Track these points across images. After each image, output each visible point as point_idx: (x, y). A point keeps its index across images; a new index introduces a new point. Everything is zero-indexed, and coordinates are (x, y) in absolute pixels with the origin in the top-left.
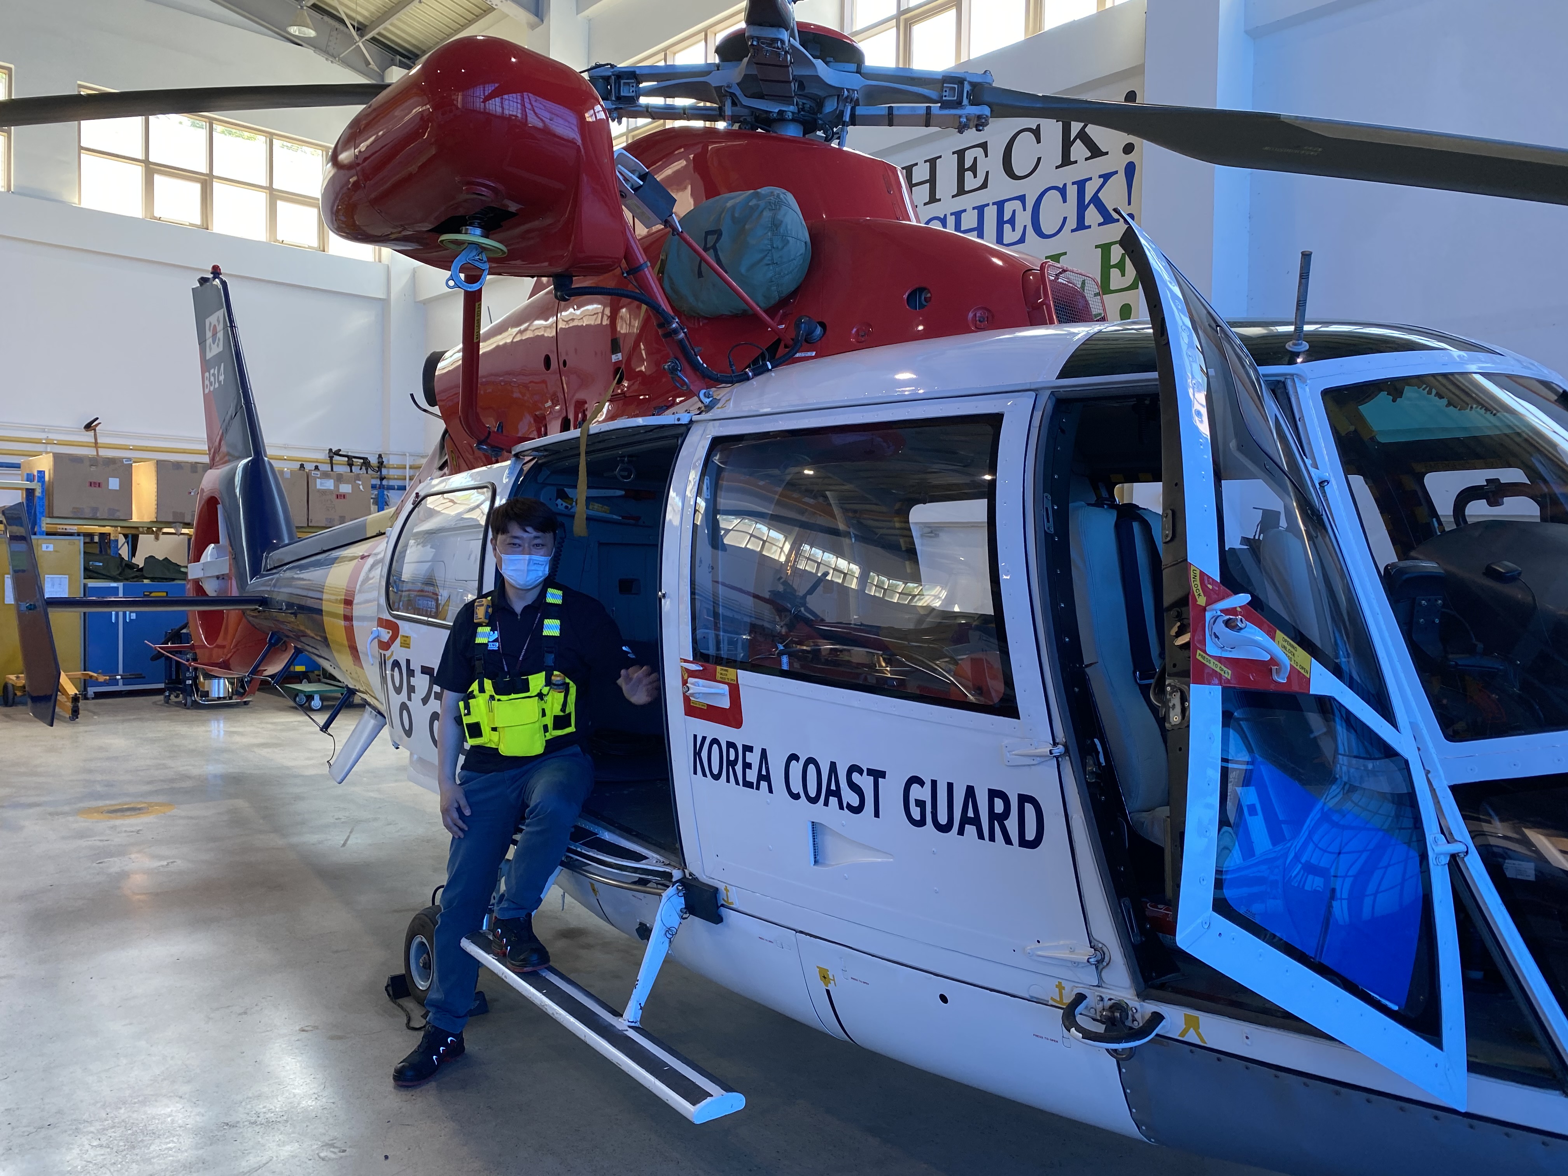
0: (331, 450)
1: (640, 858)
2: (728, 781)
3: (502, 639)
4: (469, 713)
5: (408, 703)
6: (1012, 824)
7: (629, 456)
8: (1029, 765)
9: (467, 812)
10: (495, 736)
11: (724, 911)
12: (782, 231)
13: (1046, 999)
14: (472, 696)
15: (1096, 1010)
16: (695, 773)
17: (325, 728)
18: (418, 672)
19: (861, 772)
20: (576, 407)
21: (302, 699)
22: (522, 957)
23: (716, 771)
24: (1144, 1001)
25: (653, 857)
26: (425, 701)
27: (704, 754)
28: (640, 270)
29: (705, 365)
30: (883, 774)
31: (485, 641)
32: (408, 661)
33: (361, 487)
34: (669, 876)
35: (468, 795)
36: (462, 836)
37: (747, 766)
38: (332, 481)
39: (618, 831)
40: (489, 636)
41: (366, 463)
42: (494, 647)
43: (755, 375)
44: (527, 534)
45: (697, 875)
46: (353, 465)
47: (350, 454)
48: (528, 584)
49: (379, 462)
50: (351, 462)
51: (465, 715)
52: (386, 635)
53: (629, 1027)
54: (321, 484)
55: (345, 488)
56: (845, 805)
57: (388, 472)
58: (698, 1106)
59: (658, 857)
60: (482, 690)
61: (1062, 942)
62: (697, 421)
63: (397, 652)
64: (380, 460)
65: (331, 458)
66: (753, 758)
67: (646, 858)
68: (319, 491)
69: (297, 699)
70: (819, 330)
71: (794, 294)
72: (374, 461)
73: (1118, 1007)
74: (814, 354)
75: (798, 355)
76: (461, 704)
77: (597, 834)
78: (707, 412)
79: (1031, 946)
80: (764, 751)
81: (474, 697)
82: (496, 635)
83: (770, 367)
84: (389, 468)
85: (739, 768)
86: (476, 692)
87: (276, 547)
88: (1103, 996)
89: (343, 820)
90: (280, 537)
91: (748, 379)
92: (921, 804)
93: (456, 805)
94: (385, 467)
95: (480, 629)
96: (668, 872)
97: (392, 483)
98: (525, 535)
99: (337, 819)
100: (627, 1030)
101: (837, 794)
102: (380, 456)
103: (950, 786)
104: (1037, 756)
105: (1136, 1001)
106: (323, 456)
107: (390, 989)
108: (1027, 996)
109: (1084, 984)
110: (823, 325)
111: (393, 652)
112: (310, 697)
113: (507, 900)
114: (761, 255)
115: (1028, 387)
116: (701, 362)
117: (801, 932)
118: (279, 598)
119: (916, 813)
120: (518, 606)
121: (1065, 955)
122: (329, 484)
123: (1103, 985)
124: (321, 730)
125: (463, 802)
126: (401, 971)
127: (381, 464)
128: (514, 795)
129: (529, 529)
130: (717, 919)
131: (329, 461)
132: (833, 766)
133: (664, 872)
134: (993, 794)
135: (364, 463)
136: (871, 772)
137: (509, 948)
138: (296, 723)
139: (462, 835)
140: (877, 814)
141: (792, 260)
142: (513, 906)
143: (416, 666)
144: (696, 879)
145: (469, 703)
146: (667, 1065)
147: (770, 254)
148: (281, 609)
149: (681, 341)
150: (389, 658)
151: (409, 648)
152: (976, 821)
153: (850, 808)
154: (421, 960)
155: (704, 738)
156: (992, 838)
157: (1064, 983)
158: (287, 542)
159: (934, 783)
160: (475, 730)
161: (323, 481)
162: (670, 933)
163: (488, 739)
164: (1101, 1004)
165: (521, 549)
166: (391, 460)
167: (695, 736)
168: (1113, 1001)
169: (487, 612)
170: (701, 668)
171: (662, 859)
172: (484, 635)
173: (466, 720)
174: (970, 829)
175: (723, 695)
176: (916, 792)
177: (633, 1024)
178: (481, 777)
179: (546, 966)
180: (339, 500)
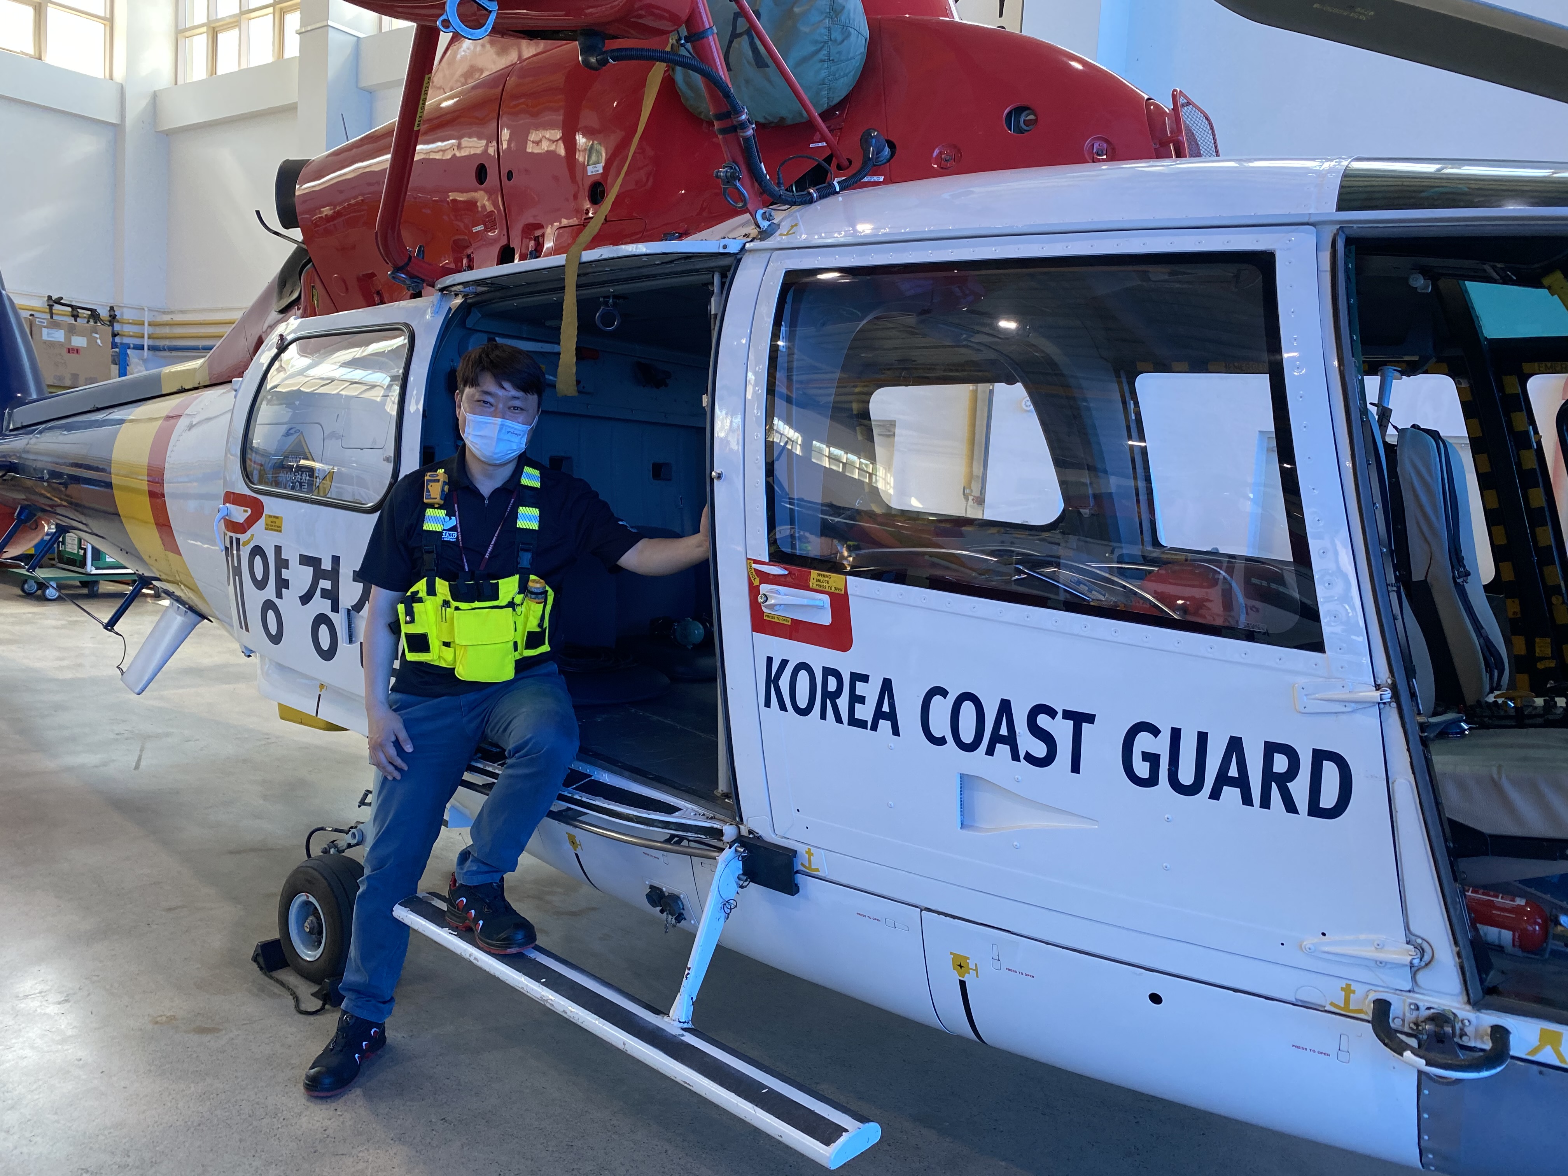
0: (50, 297)
1: (671, 809)
2: (823, 716)
3: (464, 527)
4: (412, 621)
5: (277, 601)
6: (1300, 788)
7: (616, 297)
8: (1336, 713)
9: (409, 748)
10: (448, 654)
11: (800, 879)
12: (843, 18)
13: (1323, 1004)
14: (415, 598)
15: (1403, 1020)
16: (768, 704)
17: (110, 625)
18: (294, 562)
19: (1052, 713)
20: (523, 231)
21: (31, 586)
22: (503, 935)
23: (802, 703)
24: (1479, 1010)
25: (687, 808)
26: (306, 599)
27: (784, 683)
28: (704, 38)
29: (768, 177)
30: (1090, 718)
31: (438, 528)
32: (278, 549)
33: (99, 341)
34: (718, 834)
35: (408, 725)
36: (399, 778)
37: (856, 699)
38: (62, 332)
39: (627, 773)
40: (444, 522)
41: (94, 315)
42: (451, 537)
43: (821, 197)
44: (503, 391)
45: (761, 833)
46: (78, 316)
47: (74, 303)
48: (496, 456)
49: (110, 316)
50: (75, 313)
51: (407, 623)
52: (240, 514)
53: (684, 1029)
54: (48, 334)
55: (79, 341)
56: (1022, 755)
57: (122, 327)
58: (833, 1146)
59: (695, 808)
60: (431, 591)
61: (1362, 937)
62: (750, 251)
63: (259, 535)
64: (112, 313)
65: (51, 306)
66: (870, 691)
67: (678, 809)
68: (45, 342)
69: (26, 586)
70: (887, 151)
71: (841, 105)
72: (104, 313)
73: (1440, 1018)
74: (881, 179)
75: (866, 179)
76: (401, 608)
77: (591, 776)
78: (761, 239)
79: (1311, 940)
80: (887, 685)
81: (420, 600)
82: (453, 521)
83: (838, 190)
84: (123, 323)
85: (843, 702)
86: (423, 594)
87: (22, 403)
88: (1420, 1004)
89: (126, 735)
90: (25, 390)
91: (811, 201)
92: (1152, 759)
93: (393, 739)
94: (118, 322)
95: (429, 512)
96: (717, 829)
97: (126, 340)
98: (500, 393)
99: (117, 734)
100: (683, 1035)
101: (1011, 740)
102: (112, 308)
103: (1202, 738)
104: (1352, 702)
105: (1469, 1011)
106: (40, 303)
107: (260, 959)
108: (1293, 1000)
109: (1387, 987)
110: (892, 146)
111: (252, 535)
112: (42, 585)
113: (476, 860)
114: (813, 48)
115: (1306, 220)
116: (765, 172)
117: (929, 910)
118: (39, 465)
119: (1142, 769)
120: (486, 487)
121: (1370, 952)
122: (59, 336)
123: (1416, 989)
124: (106, 627)
125: (403, 735)
126: (276, 935)
127: (113, 318)
128: (473, 725)
129: (506, 385)
130: (790, 887)
131: (48, 310)
132: (1005, 707)
133: (712, 828)
134: (1271, 749)
135: (91, 314)
136: (1067, 715)
137: (481, 922)
138: (30, 615)
139: (398, 776)
140: (1076, 768)
141: (851, 59)
142: (486, 869)
143: (291, 555)
144: (759, 838)
145: (412, 608)
146: (765, 1087)
147: (825, 48)
148: (43, 478)
149: (747, 140)
150: (247, 543)
151: (280, 531)
152: (1242, 783)
153: (1030, 759)
154: (306, 924)
155: (784, 663)
156: (1265, 803)
157: (1354, 986)
158: (34, 396)
159: (1176, 734)
160: (420, 643)
161: (51, 331)
162: (728, 907)
163: (436, 656)
164: (1415, 1013)
165: (493, 409)
166: (126, 314)
167: (770, 660)
168: (1432, 1011)
169: (443, 490)
170: (786, 573)
171: (701, 811)
172: (436, 520)
173: (405, 629)
174: (1231, 794)
175: (822, 608)
176: (1144, 742)
177: (685, 1026)
178: (426, 701)
179: (533, 945)
180: (71, 355)
